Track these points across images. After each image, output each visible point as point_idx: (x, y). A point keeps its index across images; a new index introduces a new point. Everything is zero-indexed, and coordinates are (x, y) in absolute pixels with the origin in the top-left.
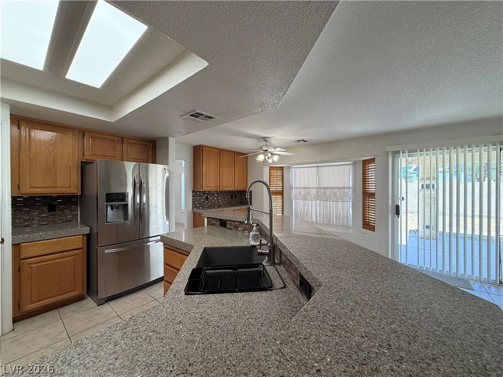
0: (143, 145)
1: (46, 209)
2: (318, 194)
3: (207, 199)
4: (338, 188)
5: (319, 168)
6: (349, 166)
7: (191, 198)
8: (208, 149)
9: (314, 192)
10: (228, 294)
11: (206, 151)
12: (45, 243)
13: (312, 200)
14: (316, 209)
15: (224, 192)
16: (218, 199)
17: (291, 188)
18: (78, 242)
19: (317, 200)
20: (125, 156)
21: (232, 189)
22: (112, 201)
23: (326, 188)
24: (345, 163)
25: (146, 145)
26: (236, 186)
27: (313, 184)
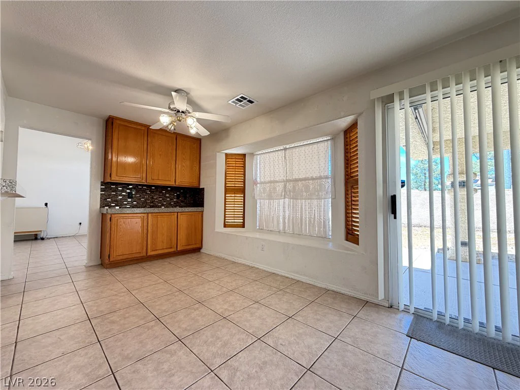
2: (285, 188)
3: (130, 196)
4: (313, 179)
5: (287, 151)
6: (326, 143)
7: (99, 193)
8: (124, 124)
9: (280, 187)
11: (120, 125)
13: (278, 199)
14: (284, 211)
16: (153, 198)
17: (255, 183)
19: (285, 198)
21: (170, 184)
23: (296, 180)
24: (321, 139)
26: (178, 181)
27: (280, 175)
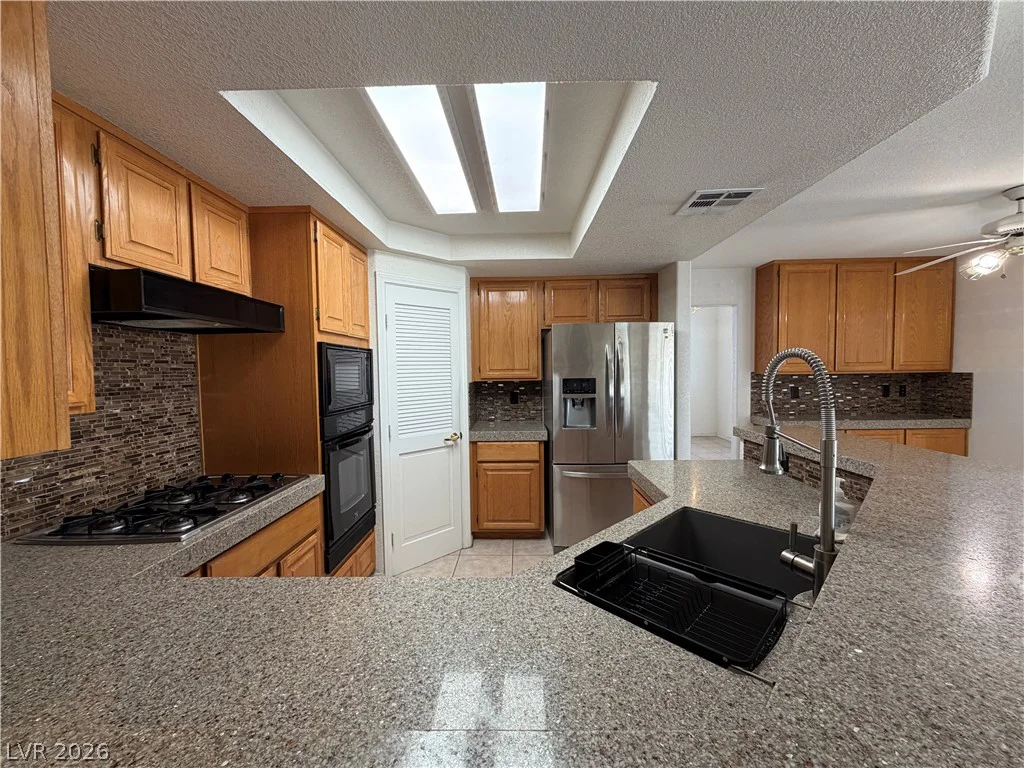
0: (633, 287)
1: (508, 400)
3: (795, 393)
7: (749, 389)
8: (795, 269)
10: (624, 621)
11: (790, 273)
12: (498, 446)
15: (857, 376)
18: (534, 452)
20: (603, 312)
21: (884, 368)
22: (572, 392)
25: (638, 287)
26: (899, 361)
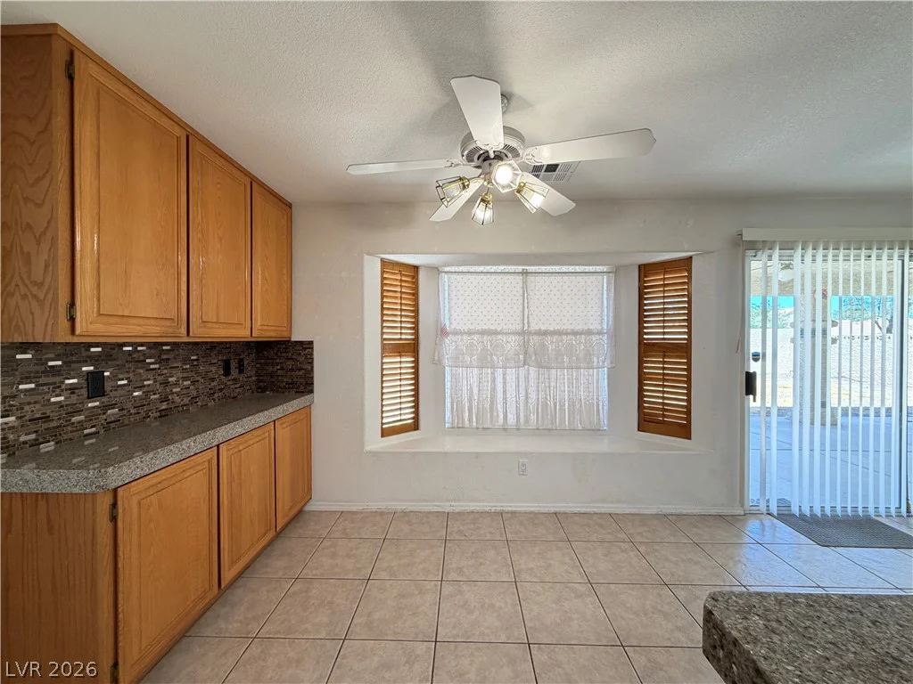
2: (526, 348)
3: (95, 385)
6: (600, 278)
9: (512, 344)
13: (505, 367)
17: (443, 332)
21: (242, 333)
23: (545, 333)
24: (591, 269)
26: (257, 325)
